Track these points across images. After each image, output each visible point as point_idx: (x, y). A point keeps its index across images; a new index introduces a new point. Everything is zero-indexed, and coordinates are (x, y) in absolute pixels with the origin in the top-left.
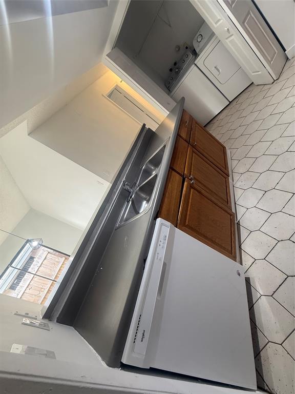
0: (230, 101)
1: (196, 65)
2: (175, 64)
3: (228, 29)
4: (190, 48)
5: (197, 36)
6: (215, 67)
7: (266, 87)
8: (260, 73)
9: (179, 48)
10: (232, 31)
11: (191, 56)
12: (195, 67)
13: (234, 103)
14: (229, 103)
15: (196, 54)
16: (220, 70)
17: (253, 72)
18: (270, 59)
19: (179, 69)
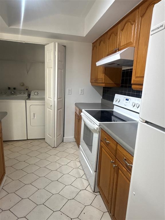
0: (28, 139)
1: (26, 102)
2: (14, 89)
3: (52, 105)
4: (28, 91)
5: (36, 91)
6: (34, 114)
7: (49, 147)
8: (51, 137)
9: (23, 85)
10: (52, 108)
11: (26, 95)
12: (25, 103)
13: (29, 142)
14: (26, 139)
15: (29, 97)
16: (35, 118)
17: (48, 134)
18: (58, 135)
19: (15, 94)
